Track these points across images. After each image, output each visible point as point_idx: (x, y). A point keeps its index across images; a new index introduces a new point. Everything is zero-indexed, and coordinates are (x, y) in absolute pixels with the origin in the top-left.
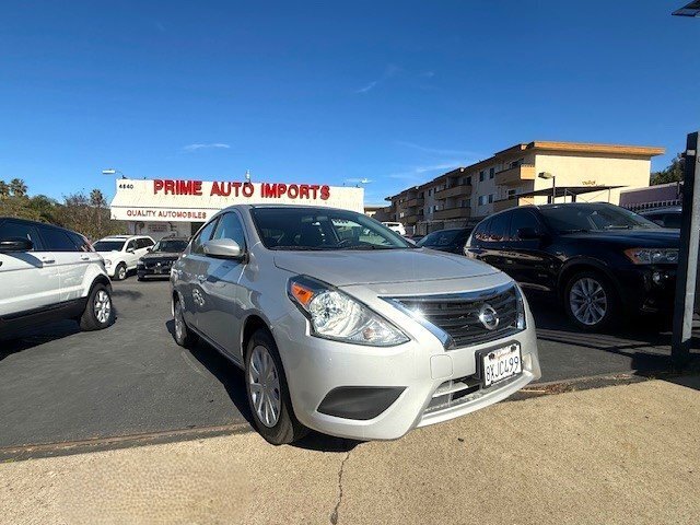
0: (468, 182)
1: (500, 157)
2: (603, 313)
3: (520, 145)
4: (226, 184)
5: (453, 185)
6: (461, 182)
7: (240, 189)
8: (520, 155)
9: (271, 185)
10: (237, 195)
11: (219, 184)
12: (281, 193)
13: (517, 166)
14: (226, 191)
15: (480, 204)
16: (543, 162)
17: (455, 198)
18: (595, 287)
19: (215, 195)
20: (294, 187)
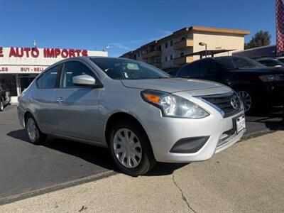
0: (160, 49)
1: (176, 35)
2: (250, 106)
3: (185, 28)
4: (20, 49)
5: (152, 50)
6: (156, 48)
7: (30, 52)
8: (185, 34)
9: (50, 50)
10: (28, 56)
11: (15, 49)
12: (57, 55)
13: (184, 39)
14: (20, 54)
15: (166, 60)
16: (197, 38)
17: (153, 58)
18: (245, 94)
19: (13, 57)
20: (65, 50)
